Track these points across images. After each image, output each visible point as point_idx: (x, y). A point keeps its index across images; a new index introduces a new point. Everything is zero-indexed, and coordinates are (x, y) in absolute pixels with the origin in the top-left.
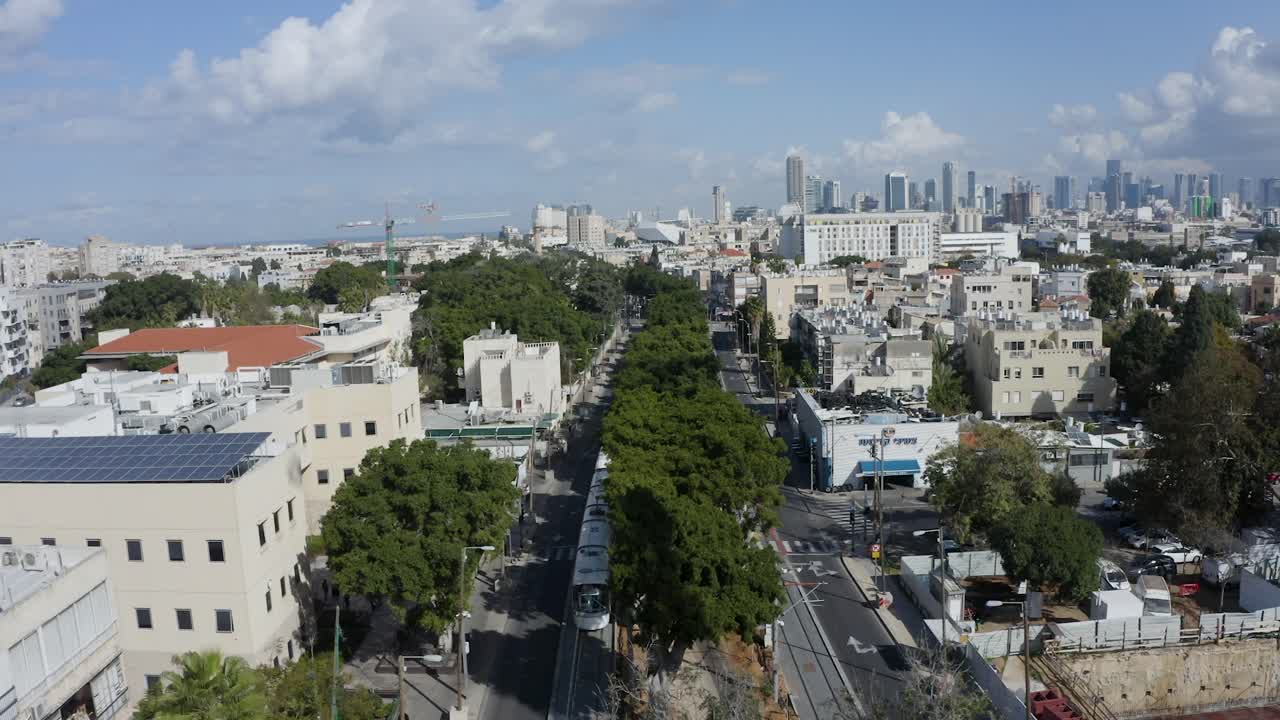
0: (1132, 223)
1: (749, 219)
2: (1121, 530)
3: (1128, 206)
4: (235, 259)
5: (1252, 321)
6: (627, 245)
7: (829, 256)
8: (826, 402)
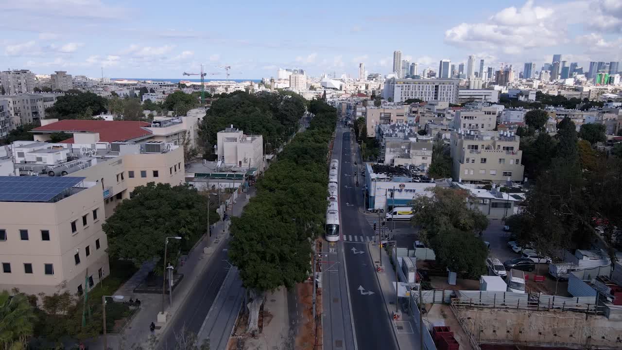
0: (562, 86)
1: (374, 79)
2: (510, 243)
3: (562, 78)
4: (135, 87)
5: (614, 138)
6: (315, 89)
7: (405, 98)
8: (377, 170)
